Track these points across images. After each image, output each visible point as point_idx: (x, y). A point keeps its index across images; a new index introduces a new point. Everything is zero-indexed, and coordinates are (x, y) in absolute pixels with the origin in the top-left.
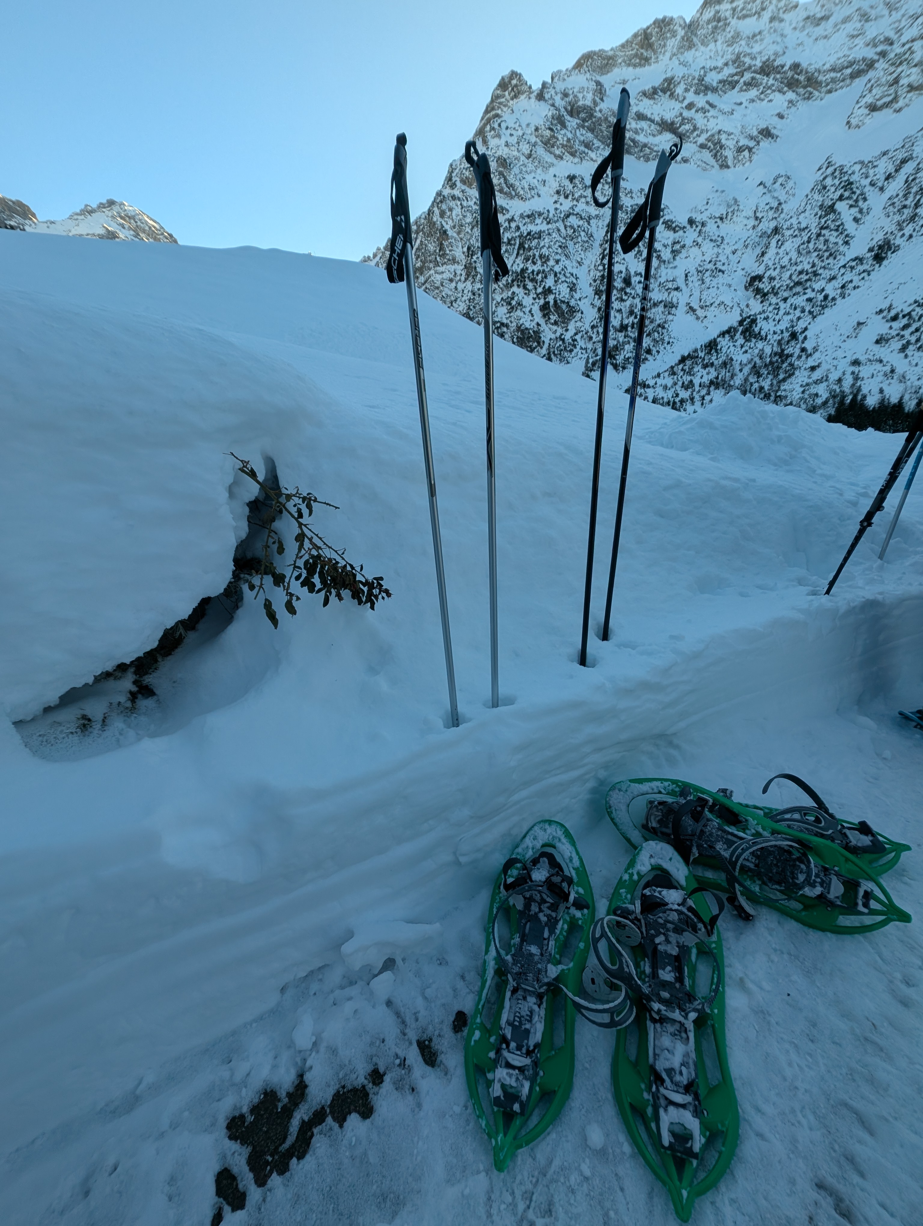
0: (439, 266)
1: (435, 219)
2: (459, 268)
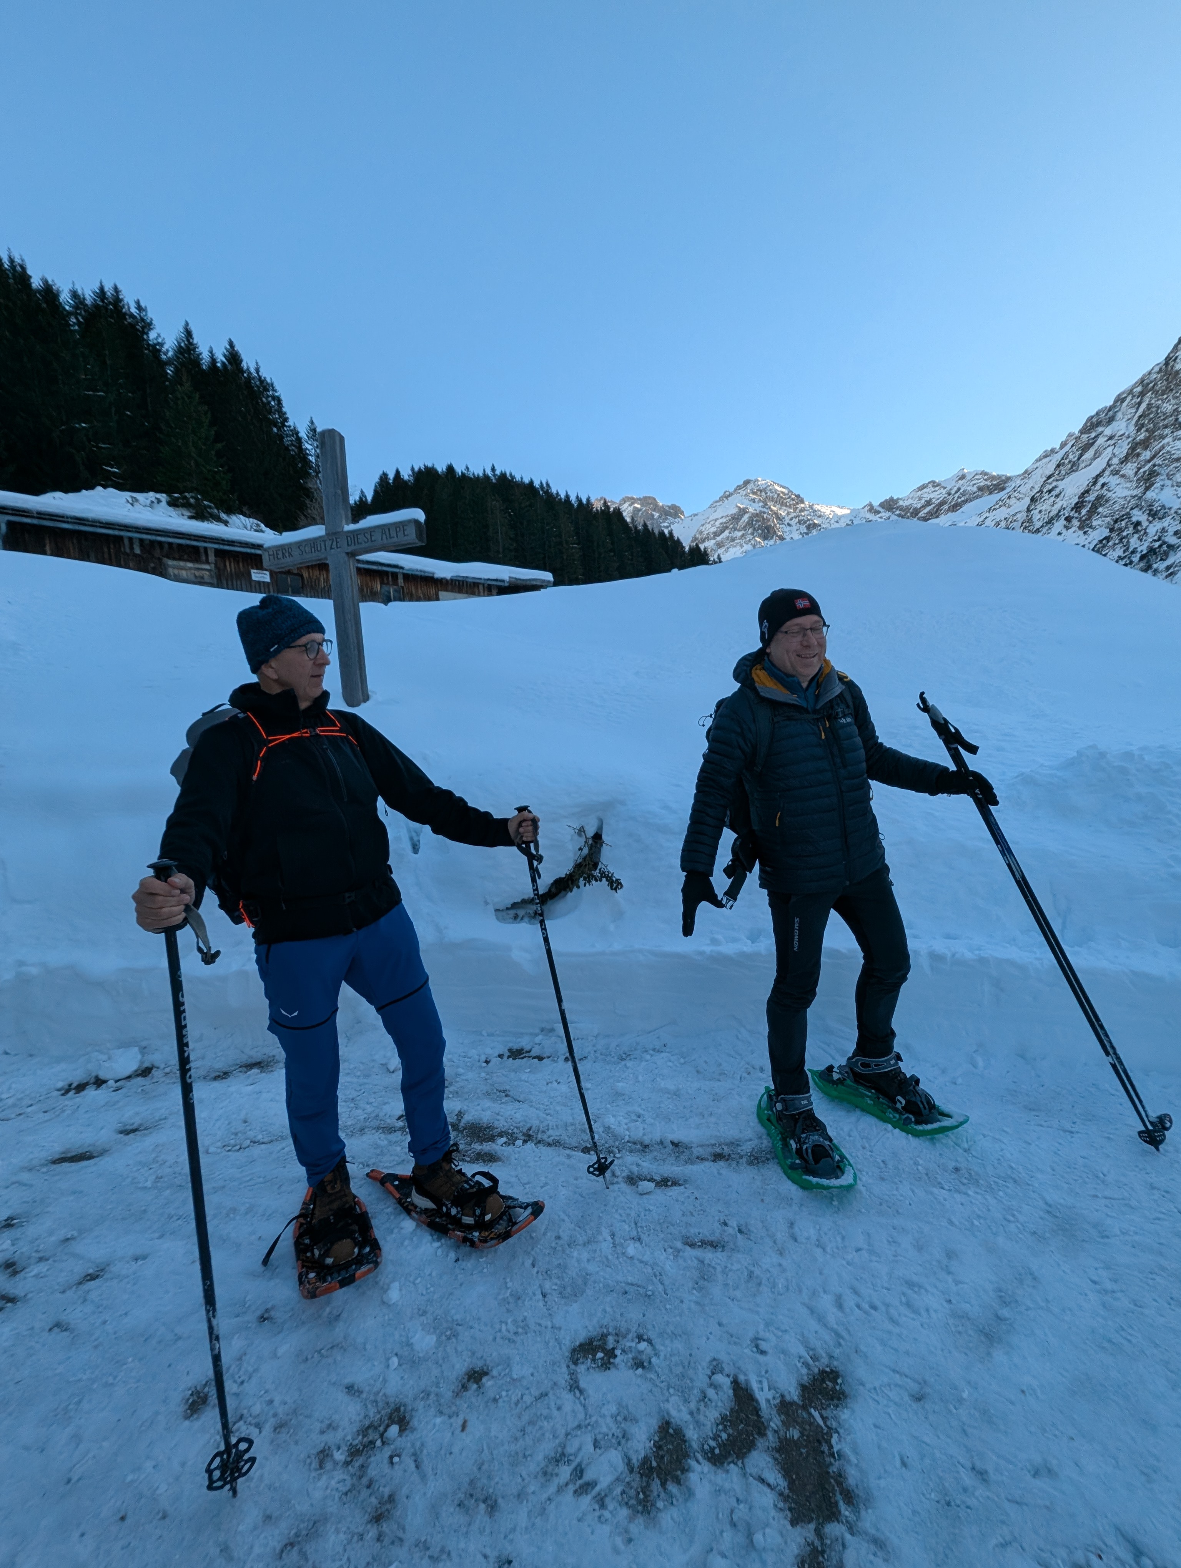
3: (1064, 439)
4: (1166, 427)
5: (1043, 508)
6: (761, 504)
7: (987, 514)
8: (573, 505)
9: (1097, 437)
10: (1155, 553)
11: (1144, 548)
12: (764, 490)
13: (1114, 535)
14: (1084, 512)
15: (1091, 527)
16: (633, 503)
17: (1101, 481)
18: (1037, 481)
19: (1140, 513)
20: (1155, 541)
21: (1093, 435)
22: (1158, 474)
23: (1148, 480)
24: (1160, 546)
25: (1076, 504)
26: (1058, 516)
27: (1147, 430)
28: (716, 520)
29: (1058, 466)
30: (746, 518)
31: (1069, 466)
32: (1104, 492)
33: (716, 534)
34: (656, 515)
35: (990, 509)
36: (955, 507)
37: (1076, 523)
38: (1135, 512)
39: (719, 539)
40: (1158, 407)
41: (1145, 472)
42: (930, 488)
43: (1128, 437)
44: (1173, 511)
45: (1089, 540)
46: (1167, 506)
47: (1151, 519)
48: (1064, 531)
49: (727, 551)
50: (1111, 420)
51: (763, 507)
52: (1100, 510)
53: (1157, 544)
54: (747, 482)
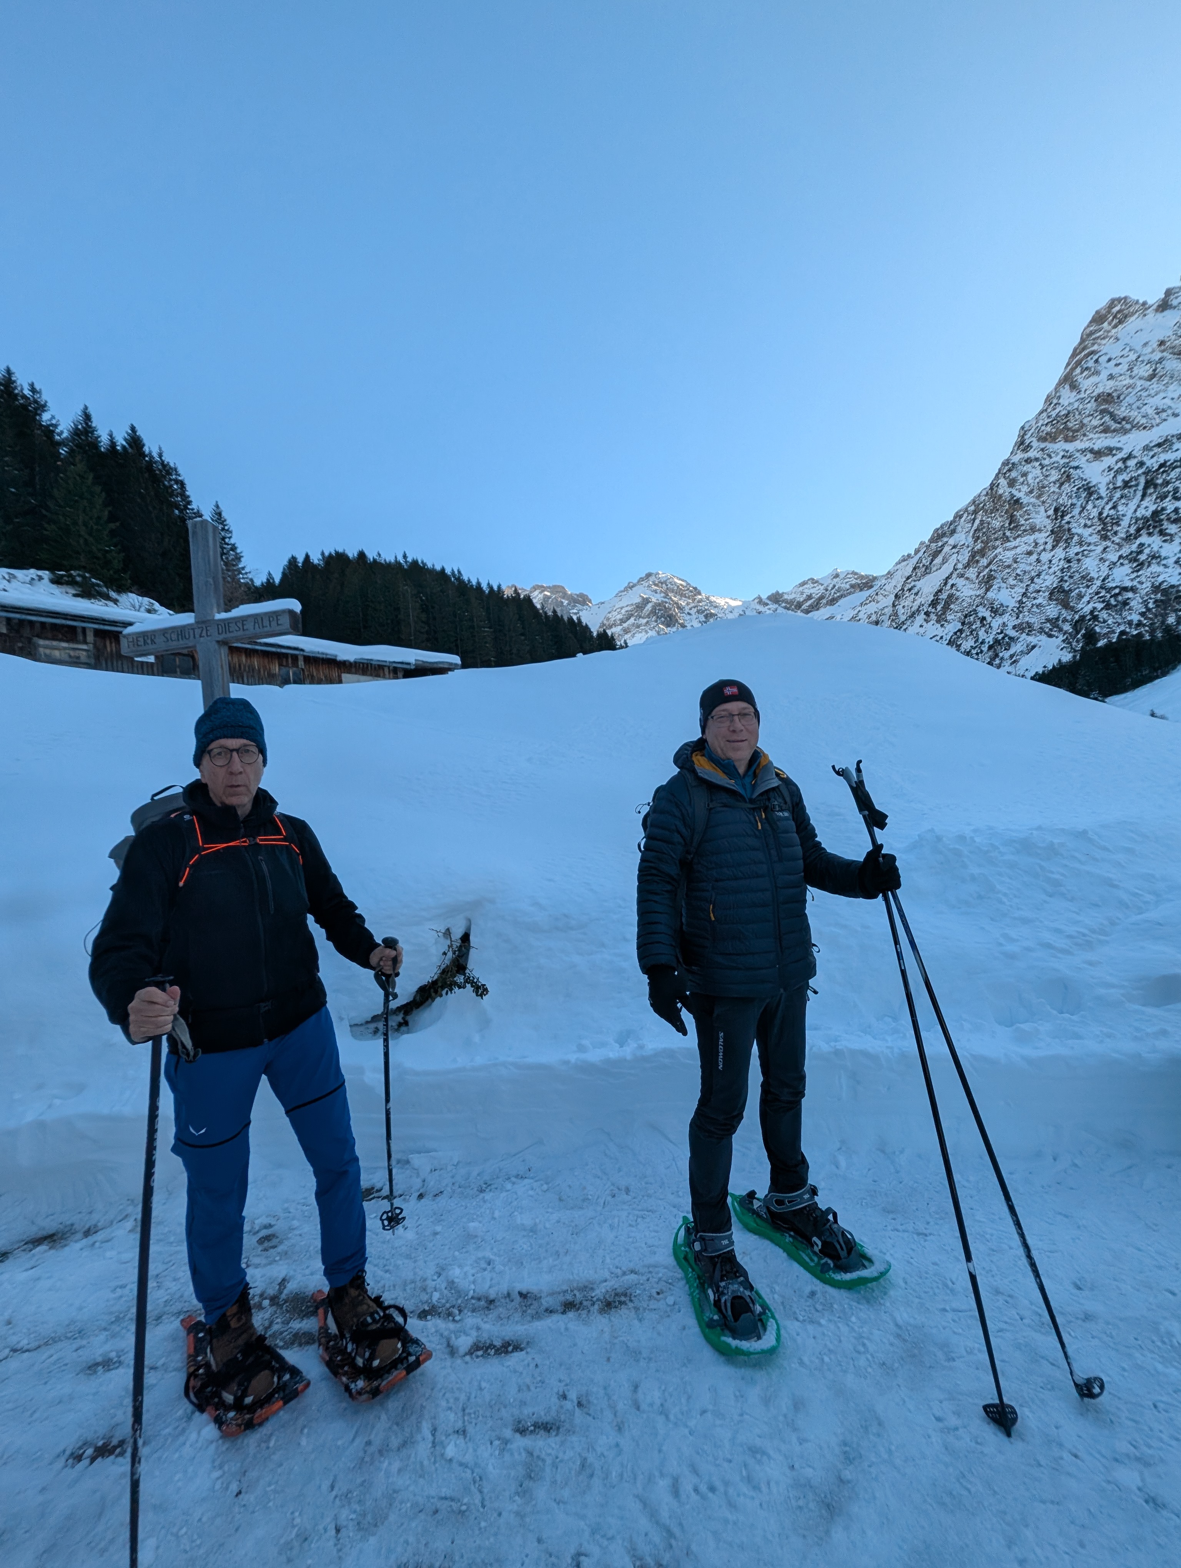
0: (1010, 541)
1: (1001, 492)
2: (1041, 537)
3: (917, 547)
4: (996, 539)
5: (906, 604)
6: (663, 595)
7: (860, 608)
8: (484, 592)
9: (943, 546)
10: (1000, 644)
11: (990, 640)
12: (665, 582)
13: (965, 628)
14: (939, 608)
15: (946, 621)
16: (543, 591)
17: (950, 582)
18: (898, 581)
19: (984, 610)
20: (998, 633)
21: (940, 544)
22: (995, 578)
23: (988, 582)
24: (1003, 638)
25: (933, 601)
26: (918, 611)
27: (982, 542)
28: (622, 608)
29: (915, 569)
30: (649, 607)
31: (924, 569)
32: (953, 591)
33: (623, 621)
34: (566, 602)
35: (861, 604)
36: (833, 602)
37: (933, 617)
38: (980, 609)
39: (625, 625)
40: (989, 524)
41: (984, 576)
42: (810, 585)
43: (968, 547)
44: (1009, 609)
45: (946, 632)
46: (1005, 604)
47: (993, 615)
48: (925, 624)
49: (633, 636)
50: (953, 532)
51: (665, 597)
52: (952, 606)
53: (1000, 636)
54: (649, 575)
